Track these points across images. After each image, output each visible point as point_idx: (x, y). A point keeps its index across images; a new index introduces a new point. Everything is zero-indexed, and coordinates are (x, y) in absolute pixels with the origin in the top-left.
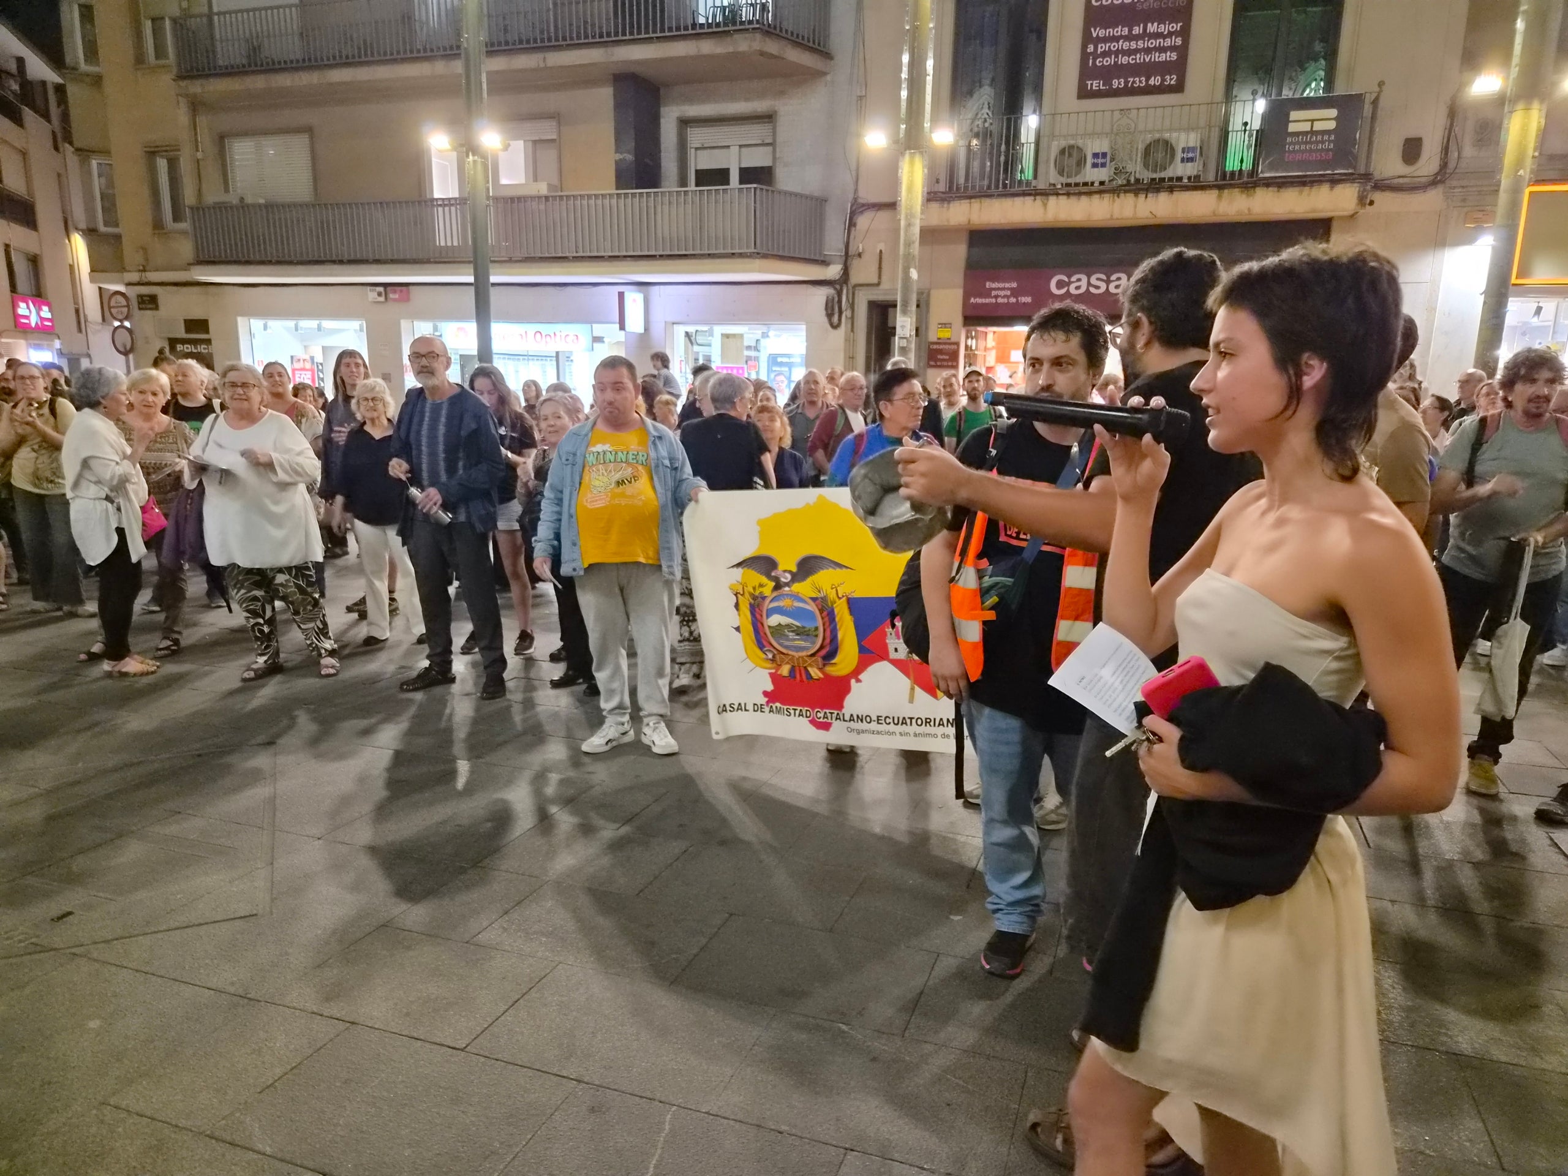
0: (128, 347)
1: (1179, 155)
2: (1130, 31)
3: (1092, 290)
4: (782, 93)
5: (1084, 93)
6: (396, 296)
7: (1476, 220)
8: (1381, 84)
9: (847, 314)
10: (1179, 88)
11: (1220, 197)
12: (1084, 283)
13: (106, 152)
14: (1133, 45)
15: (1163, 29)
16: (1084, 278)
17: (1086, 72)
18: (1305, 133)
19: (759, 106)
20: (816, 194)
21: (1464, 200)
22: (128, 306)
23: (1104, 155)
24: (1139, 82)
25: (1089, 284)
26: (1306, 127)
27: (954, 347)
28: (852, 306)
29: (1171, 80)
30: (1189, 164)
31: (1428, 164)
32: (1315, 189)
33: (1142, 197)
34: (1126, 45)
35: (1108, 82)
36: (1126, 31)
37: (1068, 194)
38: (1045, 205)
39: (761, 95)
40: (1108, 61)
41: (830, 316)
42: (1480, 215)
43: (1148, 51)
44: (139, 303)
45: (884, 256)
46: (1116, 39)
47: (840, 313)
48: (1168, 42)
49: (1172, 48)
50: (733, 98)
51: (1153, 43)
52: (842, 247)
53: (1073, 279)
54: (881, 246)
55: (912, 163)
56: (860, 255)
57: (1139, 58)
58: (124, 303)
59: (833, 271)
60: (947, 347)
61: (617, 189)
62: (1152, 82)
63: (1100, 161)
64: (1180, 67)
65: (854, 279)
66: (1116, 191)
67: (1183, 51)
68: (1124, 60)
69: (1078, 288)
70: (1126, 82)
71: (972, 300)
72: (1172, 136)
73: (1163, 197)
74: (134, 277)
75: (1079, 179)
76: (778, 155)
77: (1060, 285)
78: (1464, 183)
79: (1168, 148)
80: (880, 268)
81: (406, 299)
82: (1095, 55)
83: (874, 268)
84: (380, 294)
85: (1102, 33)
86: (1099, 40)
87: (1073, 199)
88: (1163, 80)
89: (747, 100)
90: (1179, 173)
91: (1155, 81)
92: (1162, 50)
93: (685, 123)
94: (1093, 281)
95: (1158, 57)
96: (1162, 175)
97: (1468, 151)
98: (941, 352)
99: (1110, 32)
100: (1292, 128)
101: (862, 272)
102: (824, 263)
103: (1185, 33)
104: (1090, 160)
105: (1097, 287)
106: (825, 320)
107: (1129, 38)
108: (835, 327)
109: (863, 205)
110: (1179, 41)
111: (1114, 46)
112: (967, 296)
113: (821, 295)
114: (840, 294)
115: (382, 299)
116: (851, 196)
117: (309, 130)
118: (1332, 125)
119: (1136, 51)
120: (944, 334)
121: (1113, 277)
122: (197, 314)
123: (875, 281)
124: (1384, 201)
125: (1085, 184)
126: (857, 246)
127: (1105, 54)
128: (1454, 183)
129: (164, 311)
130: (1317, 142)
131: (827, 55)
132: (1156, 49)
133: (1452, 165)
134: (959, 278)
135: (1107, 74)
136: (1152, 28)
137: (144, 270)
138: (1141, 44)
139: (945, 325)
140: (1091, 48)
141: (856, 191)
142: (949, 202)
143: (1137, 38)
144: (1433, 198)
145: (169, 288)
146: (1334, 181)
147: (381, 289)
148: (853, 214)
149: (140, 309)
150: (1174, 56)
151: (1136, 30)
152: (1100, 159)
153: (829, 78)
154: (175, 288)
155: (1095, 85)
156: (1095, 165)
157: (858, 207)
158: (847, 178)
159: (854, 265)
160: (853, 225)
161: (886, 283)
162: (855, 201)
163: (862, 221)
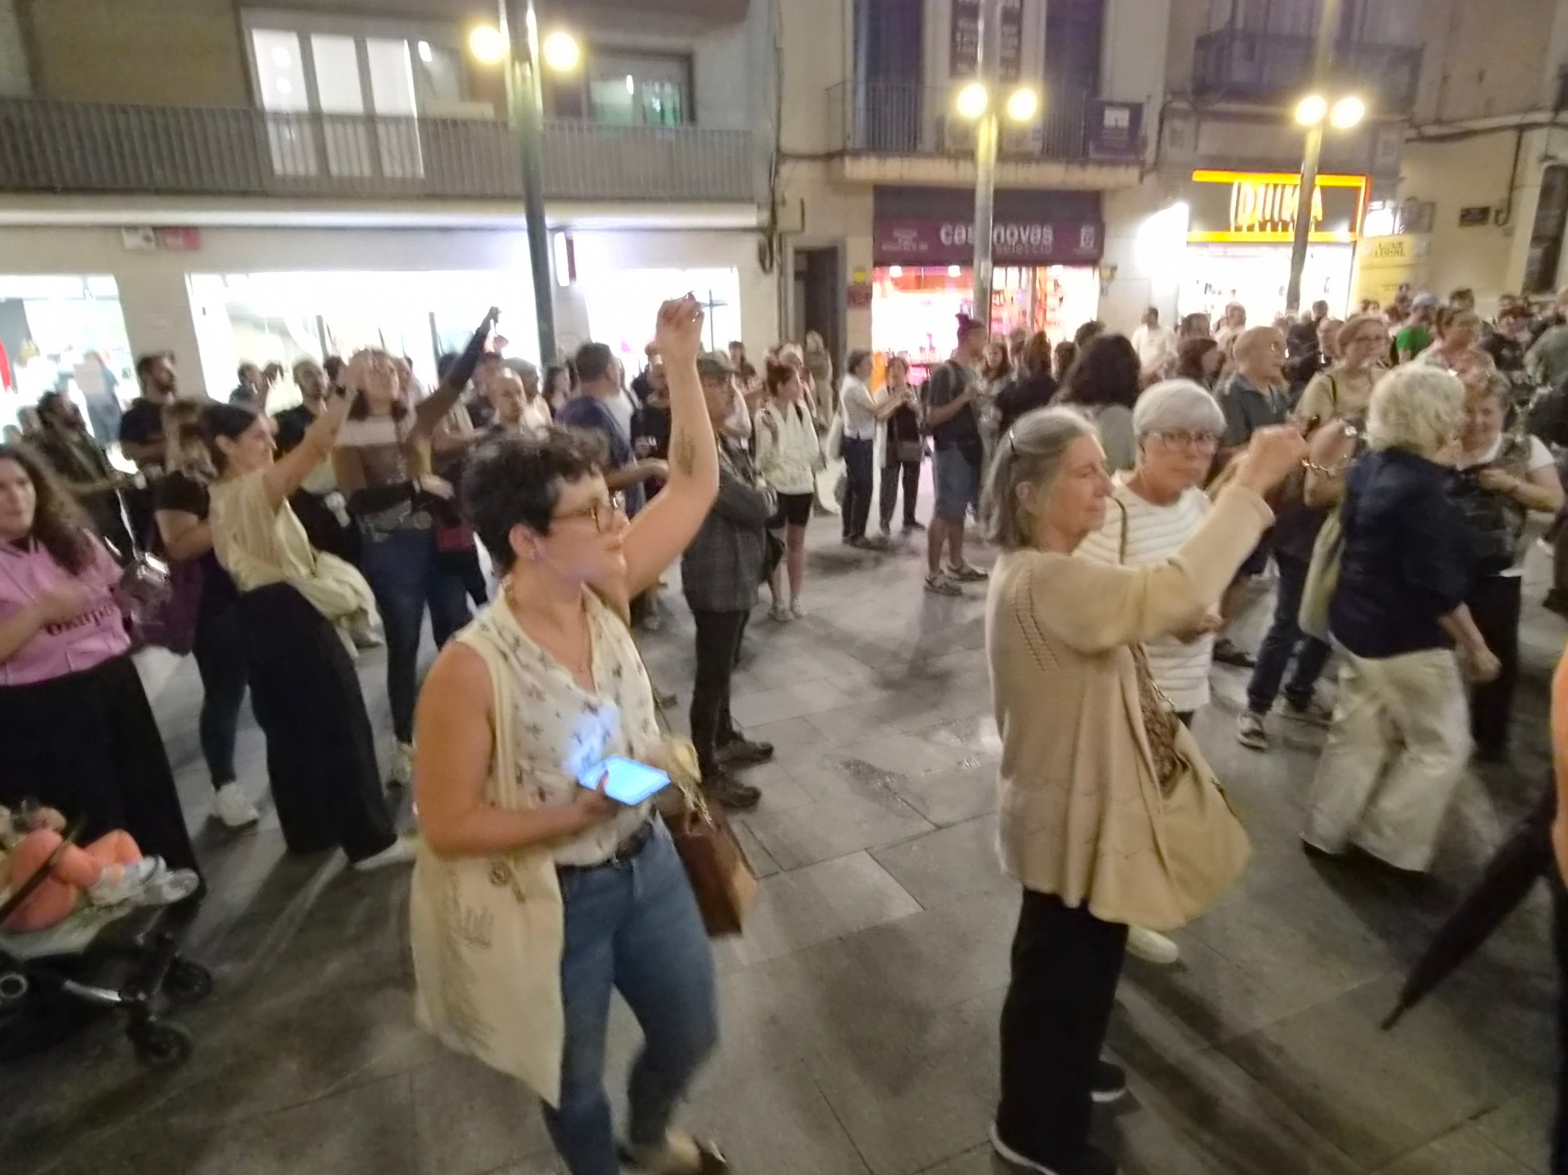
1: (1030, 134)
3: (970, 240)
4: (698, 33)
5: (955, 74)
6: (179, 241)
9: (777, 259)
12: (963, 235)
16: (963, 230)
17: (955, 56)
18: (1113, 127)
19: (675, 43)
21: (1166, 180)
25: (967, 235)
26: (1114, 123)
27: (867, 290)
28: (780, 253)
29: (1012, 72)
30: (1037, 143)
32: (1118, 169)
39: (678, 32)
40: (970, 50)
41: (762, 262)
42: (1174, 192)
45: (807, 205)
47: (772, 259)
49: (1012, 47)
52: (768, 191)
53: (956, 231)
54: (803, 194)
56: (784, 202)
59: (763, 218)
60: (862, 289)
64: (1016, 63)
65: (782, 225)
67: (1018, 50)
69: (959, 239)
71: (881, 245)
75: (966, 147)
77: (947, 235)
78: (1168, 170)
80: (803, 216)
81: (194, 245)
82: (962, 43)
83: (798, 215)
84: (147, 239)
85: (966, 25)
86: (963, 31)
88: (1007, 71)
89: (661, 35)
90: (1031, 148)
94: (970, 231)
96: (1020, 149)
97: (1168, 149)
98: (857, 294)
100: (1106, 123)
101: (788, 219)
106: (759, 265)
108: (766, 272)
109: (786, 155)
110: (1016, 43)
112: (876, 245)
113: (753, 242)
114: (770, 241)
115: (151, 246)
116: (773, 147)
118: (1127, 123)
120: (859, 277)
123: (799, 228)
126: (783, 191)
127: (968, 44)
128: (1162, 170)
130: (1119, 135)
134: (869, 226)
139: (859, 268)
140: (958, 37)
141: (778, 140)
146: (1128, 164)
147: (148, 233)
148: (777, 162)
150: (1013, 53)
155: (963, 67)
157: (781, 156)
158: (767, 126)
159: (780, 211)
160: (777, 172)
161: (808, 231)
162: (778, 150)
163: (786, 170)
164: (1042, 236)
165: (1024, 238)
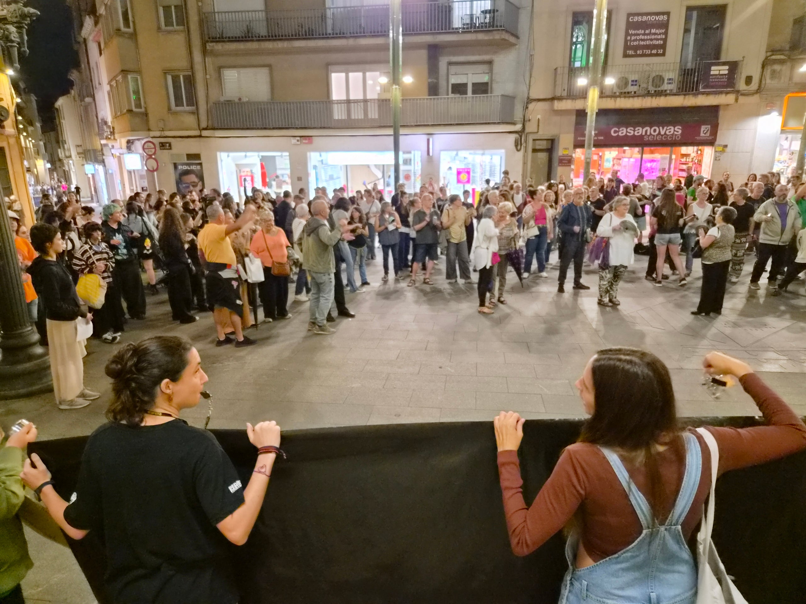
0: (155, 168)
1: (666, 81)
2: (645, 32)
3: (628, 134)
4: (495, 53)
5: (625, 56)
6: (307, 141)
7: (771, 107)
8: (744, 57)
9: (524, 145)
10: (663, 54)
11: (684, 98)
12: (625, 131)
13: (138, 71)
14: (646, 37)
15: (657, 31)
16: (625, 129)
17: (627, 47)
18: (716, 75)
19: (486, 57)
20: (511, 95)
21: (766, 99)
22: (155, 148)
23: (636, 81)
24: (648, 52)
25: (627, 132)
26: (717, 73)
27: (569, 158)
28: (526, 142)
29: (660, 51)
30: (670, 85)
31: (754, 85)
32: (720, 96)
33: (654, 98)
34: (643, 37)
35: (636, 52)
36: (643, 32)
37: (625, 97)
38: (615, 101)
39: (487, 53)
40: (635, 43)
41: (516, 146)
42: (772, 105)
43: (651, 40)
44: (160, 146)
45: (540, 121)
46: (639, 35)
47: (521, 145)
48: (659, 37)
49: (661, 39)
50: (473, 54)
51: (653, 37)
52: (522, 117)
53: (621, 129)
54: (539, 116)
55: (594, 90)
56: (529, 120)
57: (648, 43)
58: (153, 146)
59: (518, 127)
60: (566, 158)
61: (429, 96)
62: (653, 52)
63: (635, 83)
64: (663, 47)
65: (527, 130)
66: (644, 96)
67: (665, 40)
68: (642, 43)
69: (622, 133)
70: (643, 52)
71: (579, 139)
72: (663, 74)
73: (663, 98)
74: (158, 134)
75: (626, 90)
76: (493, 78)
77: (615, 132)
78: (768, 93)
79: (661, 79)
80: (538, 126)
81: (311, 142)
82: (631, 41)
83: (536, 125)
84: (298, 141)
85: (633, 32)
86: (632, 35)
87: (627, 99)
88: (657, 51)
89: (479, 55)
90: (666, 88)
91: (654, 52)
92: (657, 40)
93: (450, 64)
94: (628, 130)
95: (655, 42)
96: (659, 89)
97: (768, 81)
98: (564, 160)
99: (637, 32)
100: (712, 73)
101: (531, 127)
102: (514, 124)
103: (666, 34)
104: (630, 83)
105: (630, 133)
106: (514, 148)
107: (644, 34)
108: (518, 150)
109: (532, 100)
110: (664, 37)
111: (638, 38)
112: (575, 138)
113: (513, 137)
114: (521, 137)
115: (299, 143)
116: (526, 96)
117: (269, 66)
118: (726, 72)
119: (647, 40)
120: (566, 152)
121: (637, 129)
122: (193, 151)
123: (536, 131)
124: (742, 99)
125: (628, 93)
126: (529, 115)
127: (634, 41)
128: (764, 93)
129: (175, 150)
130: (721, 78)
131: (517, 37)
132: (655, 39)
133: (763, 86)
134: (572, 129)
135: (636, 48)
136: (653, 31)
137: (163, 130)
138: (649, 37)
139: (566, 149)
140: (629, 38)
141: (529, 93)
142: (576, 100)
143: (647, 35)
144: (755, 99)
145: (178, 139)
146: (727, 93)
147: (299, 138)
148: (527, 103)
149: (161, 149)
150: (662, 42)
151: (647, 32)
152: (635, 82)
153: (517, 46)
154: (180, 139)
155: (630, 52)
156: (632, 85)
157: (530, 100)
158: (524, 88)
159: (527, 124)
160: (527, 108)
161: (541, 132)
162: (528, 98)
163: (531, 106)
164: (676, 131)
165: (663, 133)
